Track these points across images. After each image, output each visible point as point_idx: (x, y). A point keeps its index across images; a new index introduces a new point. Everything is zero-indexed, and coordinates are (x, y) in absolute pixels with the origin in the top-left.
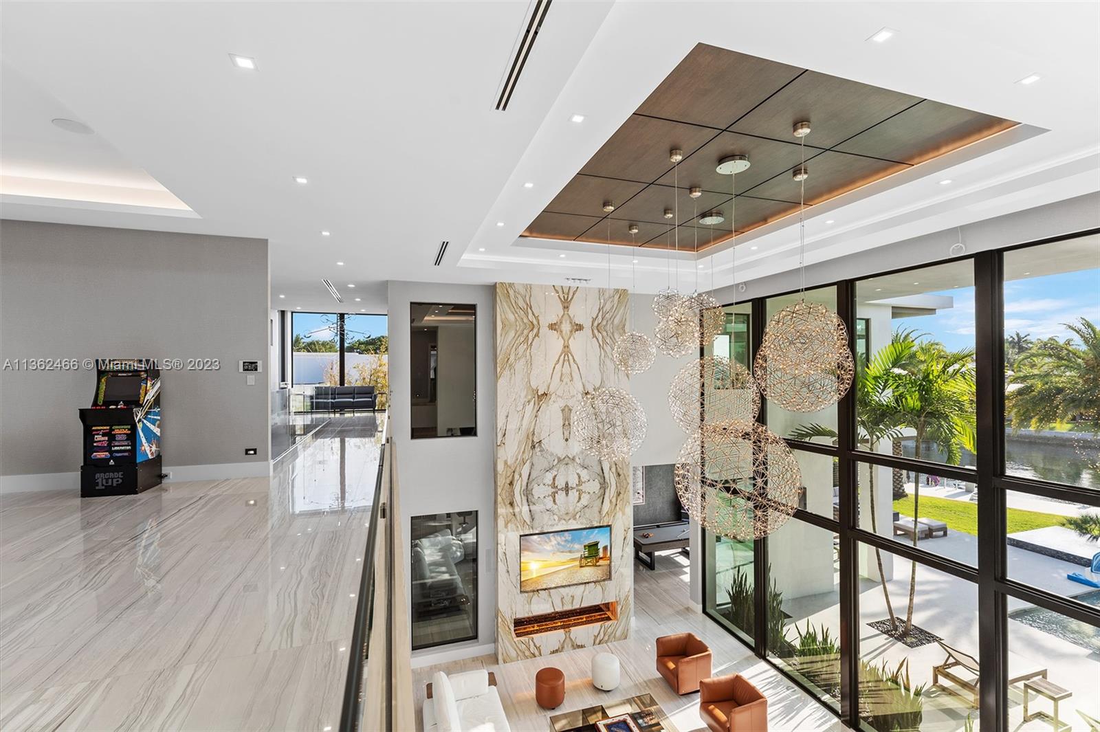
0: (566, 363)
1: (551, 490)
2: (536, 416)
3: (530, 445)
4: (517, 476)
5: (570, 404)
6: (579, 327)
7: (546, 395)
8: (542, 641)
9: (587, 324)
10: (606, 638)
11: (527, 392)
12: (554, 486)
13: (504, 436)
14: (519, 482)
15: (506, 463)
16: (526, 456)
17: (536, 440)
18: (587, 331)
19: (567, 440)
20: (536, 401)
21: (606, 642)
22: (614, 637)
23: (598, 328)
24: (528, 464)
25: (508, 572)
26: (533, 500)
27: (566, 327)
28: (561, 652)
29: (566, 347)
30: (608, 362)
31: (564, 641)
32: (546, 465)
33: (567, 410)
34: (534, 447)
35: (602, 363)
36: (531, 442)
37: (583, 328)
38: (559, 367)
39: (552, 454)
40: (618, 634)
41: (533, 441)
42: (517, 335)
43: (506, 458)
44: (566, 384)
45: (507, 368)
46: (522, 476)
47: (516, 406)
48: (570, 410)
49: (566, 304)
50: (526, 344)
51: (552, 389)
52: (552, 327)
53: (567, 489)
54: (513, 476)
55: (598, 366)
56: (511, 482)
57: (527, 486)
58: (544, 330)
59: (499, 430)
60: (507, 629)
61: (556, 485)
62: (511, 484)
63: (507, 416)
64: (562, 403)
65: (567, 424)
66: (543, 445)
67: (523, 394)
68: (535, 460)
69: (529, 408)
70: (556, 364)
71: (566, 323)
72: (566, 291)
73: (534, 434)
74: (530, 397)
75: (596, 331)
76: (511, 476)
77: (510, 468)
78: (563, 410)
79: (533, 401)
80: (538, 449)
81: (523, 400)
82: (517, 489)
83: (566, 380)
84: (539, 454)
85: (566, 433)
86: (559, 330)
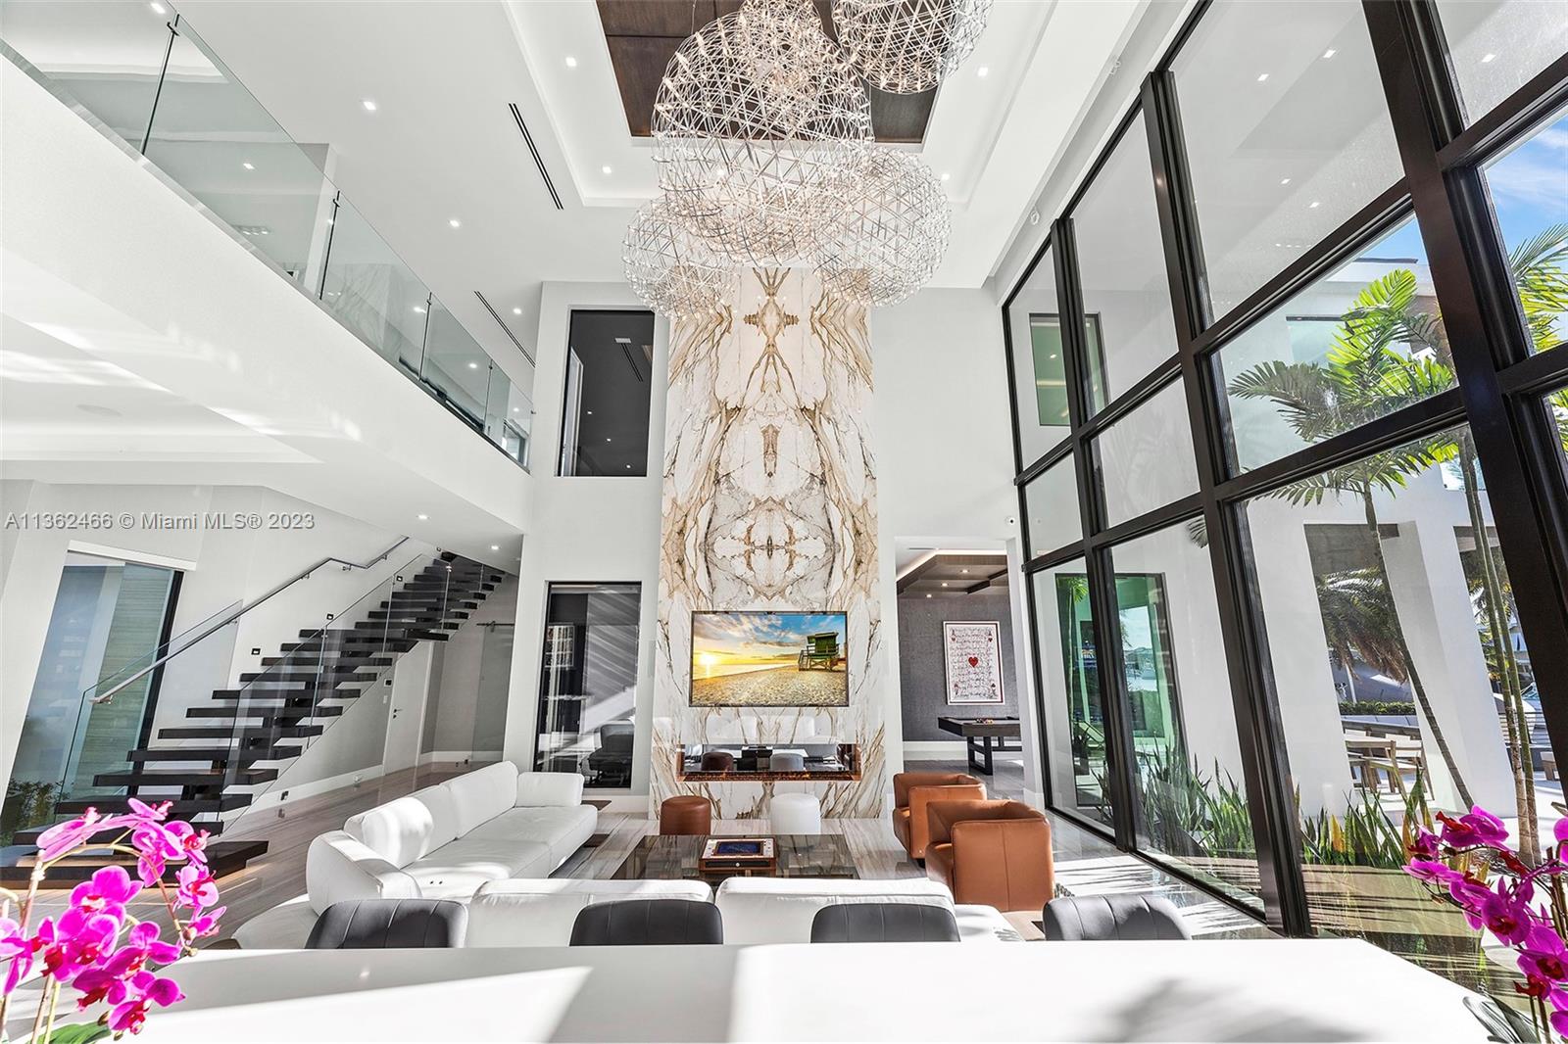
0: (771, 368)
1: (744, 548)
2: (722, 439)
3: (713, 479)
4: (690, 523)
5: (776, 423)
6: (792, 320)
7: (739, 409)
8: (722, 793)
9: (804, 316)
10: (840, 808)
11: (710, 405)
12: (748, 541)
13: (673, 463)
14: (694, 530)
15: (674, 501)
16: (705, 494)
17: (722, 472)
18: (804, 324)
19: (770, 475)
20: (724, 418)
21: (840, 816)
22: (855, 809)
23: (819, 322)
24: (708, 507)
25: (670, 666)
26: (714, 559)
27: (771, 320)
28: (754, 818)
29: (771, 345)
30: (837, 366)
31: (762, 800)
32: (736, 510)
33: (771, 431)
34: (719, 481)
35: (826, 367)
36: (713, 474)
37: (798, 320)
38: (759, 371)
39: (746, 494)
40: (863, 805)
41: (717, 473)
42: (698, 331)
43: (675, 495)
44: (771, 395)
45: (682, 373)
46: (699, 523)
47: (693, 423)
48: (777, 432)
49: (771, 290)
50: (711, 342)
51: (747, 402)
52: (750, 320)
53: (770, 547)
54: (685, 521)
55: (822, 372)
56: (681, 531)
57: (706, 537)
58: (738, 323)
59: (666, 455)
60: (665, 761)
61: (752, 541)
62: (681, 532)
63: (679, 437)
64: (764, 422)
65: (770, 449)
66: (732, 481)
67: (705, 407)
68: (720, 500)
69: (713, 428)
70: (754, 369)
71: (771, 314)
72: (771, 273)
73: (718, 463)
74: (714, 412)
75: (818, 326)
76: (682, 521)
77: (680, 509)
78: (764, 432)
79: (719, 417)
80: (724, 486)
81: (703, 416)
82: (690, 542)
83: (771, 389)
84: (725, 492)
85: (769, 466)
86: (760, 324)
